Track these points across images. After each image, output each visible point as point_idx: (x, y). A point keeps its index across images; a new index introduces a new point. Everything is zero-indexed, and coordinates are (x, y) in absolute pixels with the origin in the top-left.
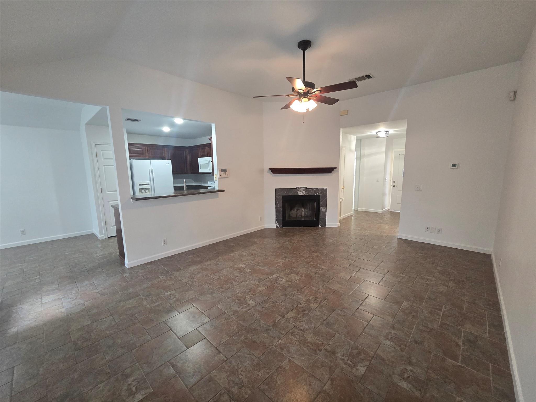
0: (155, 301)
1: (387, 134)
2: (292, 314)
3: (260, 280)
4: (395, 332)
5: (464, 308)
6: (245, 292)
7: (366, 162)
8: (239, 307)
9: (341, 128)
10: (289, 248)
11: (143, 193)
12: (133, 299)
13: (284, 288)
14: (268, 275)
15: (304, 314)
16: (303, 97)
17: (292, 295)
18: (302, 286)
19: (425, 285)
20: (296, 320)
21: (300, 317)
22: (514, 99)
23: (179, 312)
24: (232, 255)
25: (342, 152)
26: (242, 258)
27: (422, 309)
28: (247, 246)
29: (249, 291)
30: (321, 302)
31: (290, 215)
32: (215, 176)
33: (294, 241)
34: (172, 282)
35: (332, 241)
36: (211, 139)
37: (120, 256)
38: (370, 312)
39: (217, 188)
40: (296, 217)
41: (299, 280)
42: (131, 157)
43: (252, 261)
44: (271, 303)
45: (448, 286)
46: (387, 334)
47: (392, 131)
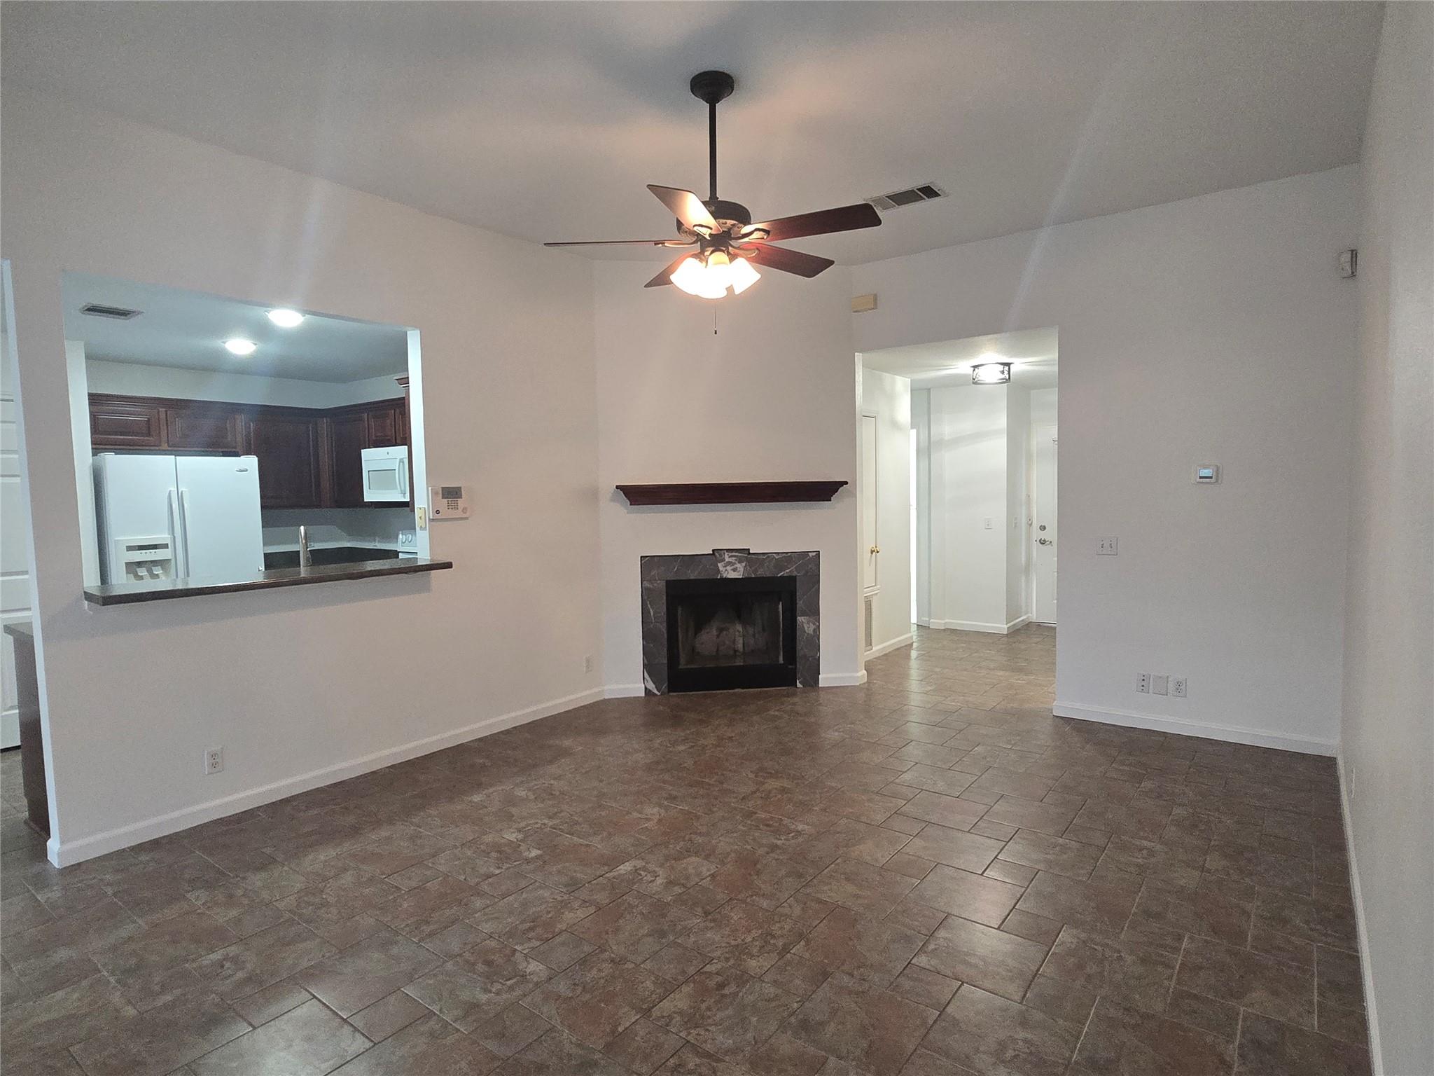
0: (157, 988)
1: (1006, 372)
2: (679, 1001)
3: (574, 885)
4: (1029, 1036)
5: (1249, 938)
6: (510, 934)
7: (950, 462)
8: (487, 991)
9: (858, 352)
10: (686, 765)
11: (141, 578)
12: (68, 990)
13: (660, 909)
14: (604, 864)
15: (723, 996)
16: (711, 249)
17: (687, 931)
18: (721, 896)
19: (1132, 869)
20: (693, 1020)
21: (709, 1009)
22: (1353, 273)
23: (251, 1025)
24: (477, 798)
25: (865, 432)
26: (513, 810)
27: (1119, 952)
28: (535, 766)
29: (532, 929)
30: (786, 949)
31: (693, 649)
32: (418, 513)
33: (703, 742)
34: (234, 913)
35: (837, 734)
36: (405, 381)
37: (32, 824)
38: (951, 974)
39: (424, 557)
40: (714, 654)
41: (713, 876)
42: (99, 446)
43: (550, 817)
44: (605, 965)
45: (1202, 869)
46: (1002, 1046)
47: (1021, 365)
